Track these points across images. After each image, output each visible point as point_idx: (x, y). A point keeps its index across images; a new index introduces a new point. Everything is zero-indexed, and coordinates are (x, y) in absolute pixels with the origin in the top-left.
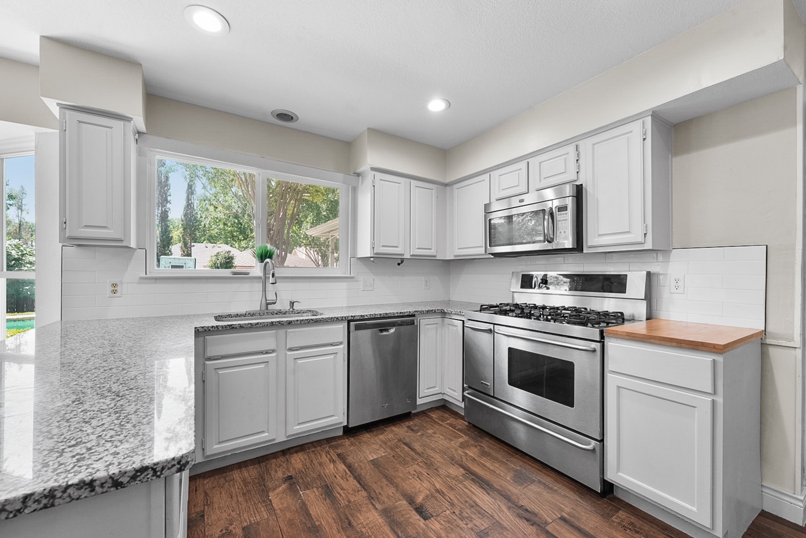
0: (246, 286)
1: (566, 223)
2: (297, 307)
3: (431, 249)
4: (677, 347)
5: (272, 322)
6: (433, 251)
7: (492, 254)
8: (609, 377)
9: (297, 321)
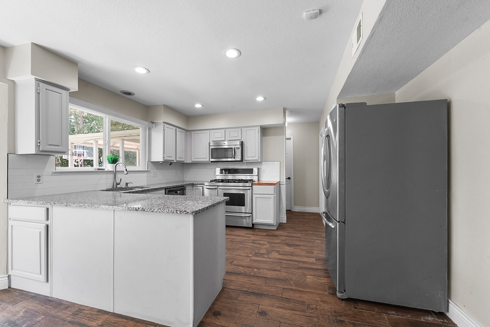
1: (239, 152)
2: (129, 186)
3: (183, 158)
4: (268, 185)
6: (183, 159)
7: (211, 161)
8: (254, 195)
9: (150, 189)
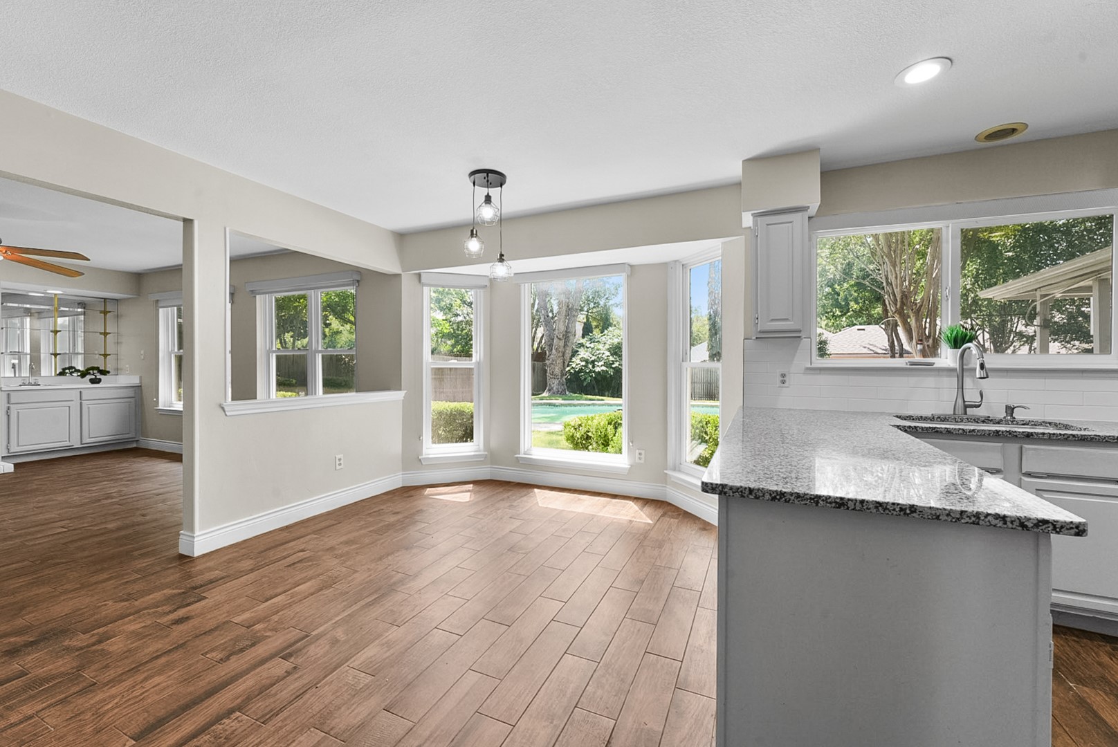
0: (930, 381)
5: (998, 432)
9: (1044, 434)
